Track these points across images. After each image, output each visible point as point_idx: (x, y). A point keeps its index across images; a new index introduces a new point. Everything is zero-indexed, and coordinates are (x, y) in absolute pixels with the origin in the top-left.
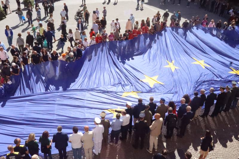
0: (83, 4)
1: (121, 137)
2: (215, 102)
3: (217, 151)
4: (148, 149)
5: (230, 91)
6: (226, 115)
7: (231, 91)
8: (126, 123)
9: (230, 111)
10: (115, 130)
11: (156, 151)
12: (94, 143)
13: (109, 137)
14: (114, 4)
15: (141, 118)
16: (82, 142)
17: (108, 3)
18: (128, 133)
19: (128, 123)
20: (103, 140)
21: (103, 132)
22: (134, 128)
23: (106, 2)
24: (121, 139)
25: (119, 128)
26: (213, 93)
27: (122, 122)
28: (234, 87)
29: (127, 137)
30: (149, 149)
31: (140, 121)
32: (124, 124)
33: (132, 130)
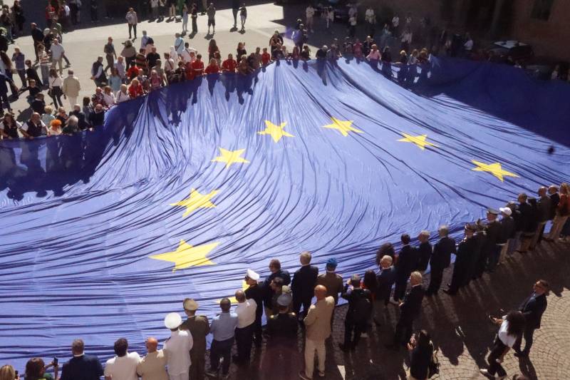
0: (130, 37)
1: (237, 355)
2: (453, 258)
3: (462, 371)
4: (303, 372)
5: (484, 233)
6: (477, 287)
7: (486, 230)
8: (247, 321)
9: (486, 276)
10: (220, 339)
11: (323, 375)
12: (168, 375)
13: (207, 358)
14: (205, 38)
15: (283, 308)
16: (139, 376)
17: (191, 36)
18: (253, 346)
19: (251, 322)
20: (191, 367)
21: (191, 347)
22: (266, 332)
23: (187, 33)
24: (236, 360)
25: (230, 335)
26: (447, 238)
27: (237, 320)
28: (493, 221)
29: (252, 356)
30: (305, 373)
31: (280, 315)
32: (243, 325)
33: (262, 336)
